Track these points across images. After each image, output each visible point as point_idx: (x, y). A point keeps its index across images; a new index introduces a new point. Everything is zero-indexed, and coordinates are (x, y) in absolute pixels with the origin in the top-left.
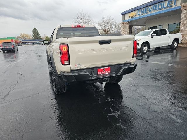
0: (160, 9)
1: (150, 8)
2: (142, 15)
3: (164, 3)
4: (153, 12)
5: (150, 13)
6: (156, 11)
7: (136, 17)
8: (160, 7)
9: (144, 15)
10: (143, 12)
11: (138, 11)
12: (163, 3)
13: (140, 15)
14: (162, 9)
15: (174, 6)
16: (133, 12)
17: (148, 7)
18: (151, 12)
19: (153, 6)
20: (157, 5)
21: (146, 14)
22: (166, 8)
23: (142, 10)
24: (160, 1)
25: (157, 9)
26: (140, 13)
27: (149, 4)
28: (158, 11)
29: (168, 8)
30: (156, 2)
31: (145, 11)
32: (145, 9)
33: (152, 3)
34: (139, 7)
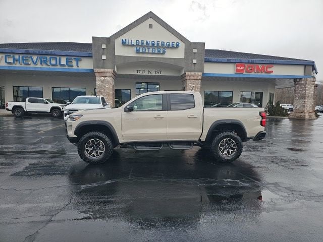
0: (53, 65)
1: (35, 58)
2: (14, 65)
3: (60, 59)
4: (39, 66)
5: (32, 65)
6: (45, 66)
8: (53, 62)
9: (18, 66)
10: (18, 60)
11: (4, 56)
12: (58, 58)
13: (10, 63)
14: (57, 65)
15: (75, 67)
17: (29, 56)
18: (36, 65)
19: (39, 56)
20: (48, 57)
21: (23, 65)
22: (63, 65)
23: (17, 57)
24: (53, 53)
25: (49, 63)
26: (11, 60)
27: (31, 50)
28: (51, 67)
29: (67, 67)
30: (46, 52)
31: (23, 60)
32: (21, 56)
33: (37, 51)
34: (8, 50)
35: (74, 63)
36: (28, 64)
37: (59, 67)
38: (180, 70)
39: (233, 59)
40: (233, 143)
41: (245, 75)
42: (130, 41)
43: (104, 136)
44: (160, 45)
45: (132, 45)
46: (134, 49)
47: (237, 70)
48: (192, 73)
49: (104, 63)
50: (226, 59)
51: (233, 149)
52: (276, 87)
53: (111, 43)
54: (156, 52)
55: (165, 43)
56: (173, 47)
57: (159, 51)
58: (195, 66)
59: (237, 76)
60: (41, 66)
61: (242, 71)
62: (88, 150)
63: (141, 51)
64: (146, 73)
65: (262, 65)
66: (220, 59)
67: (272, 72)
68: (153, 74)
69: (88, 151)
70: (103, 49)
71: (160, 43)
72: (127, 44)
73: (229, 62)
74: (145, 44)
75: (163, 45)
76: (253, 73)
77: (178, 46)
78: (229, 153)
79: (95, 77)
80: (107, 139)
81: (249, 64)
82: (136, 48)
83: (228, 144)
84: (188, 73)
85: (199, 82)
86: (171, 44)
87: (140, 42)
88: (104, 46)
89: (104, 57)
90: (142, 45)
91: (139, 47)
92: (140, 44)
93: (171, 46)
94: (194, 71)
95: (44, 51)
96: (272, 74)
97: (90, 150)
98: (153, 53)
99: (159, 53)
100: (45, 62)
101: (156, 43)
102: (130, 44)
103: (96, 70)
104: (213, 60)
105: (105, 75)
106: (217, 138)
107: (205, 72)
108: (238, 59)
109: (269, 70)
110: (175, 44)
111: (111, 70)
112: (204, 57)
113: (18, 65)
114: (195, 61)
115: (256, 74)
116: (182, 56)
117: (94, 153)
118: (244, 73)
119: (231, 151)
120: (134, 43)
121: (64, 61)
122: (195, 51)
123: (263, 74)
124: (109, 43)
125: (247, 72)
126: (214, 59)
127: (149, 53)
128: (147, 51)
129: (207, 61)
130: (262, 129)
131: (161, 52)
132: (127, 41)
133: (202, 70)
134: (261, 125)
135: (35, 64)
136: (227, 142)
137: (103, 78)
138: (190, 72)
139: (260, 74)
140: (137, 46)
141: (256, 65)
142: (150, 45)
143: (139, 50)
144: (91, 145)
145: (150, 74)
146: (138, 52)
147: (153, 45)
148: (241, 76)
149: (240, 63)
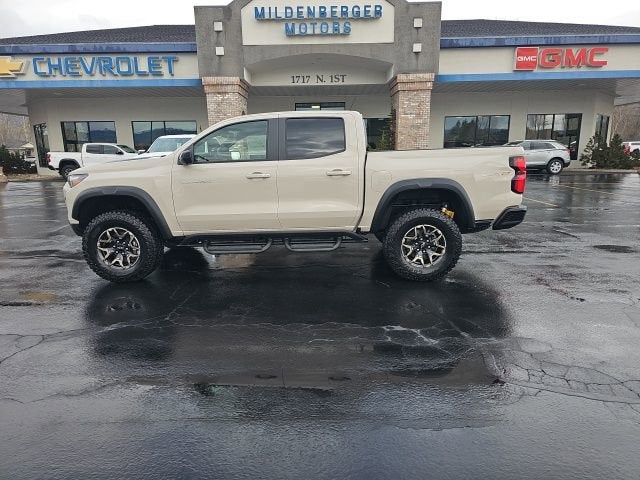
0: (125, 74)
1: (88, 60)
2: (52, 79)
3: (135, 59)
4: (98, 77)
6: (109, 77)
7: (20, 79)
8: (124, 68)
9: (59, 80)
10: (58, 68)
11: (30, 59)
12: (132, 57)
13: (43, 75)
14: (132, 75)
15: (167, 76)
16: (8, 59)
17: (77, 57)
18: (92, 75)
19: (97, 57)
20: (114, 58)
21: (69, 78)
22: (143, 74)
23: (54, 61)
24: (122, 49)
25: (115, 71)
26: (44, 69)
27: (80, 46)
28: (120, 78)
29: (151, 78)
30: (107, 48)
31: (67, 67)
32: (63, 58)
33: (90, 46)
34: (36, 47)
35: (164, 68)
36: (77, 75)
37: (135, 77)
38: (384, 69)
39: (508, 39)
40: (438, 235)
41: (539, 74)
42: (273, 11)
43: (136, 222)
44: (339, 15)
45: (278, 20)
46: (282, 27)
47: (519, 64)
48: (411, 77)
49: (220, 63)
50: (492, 38)
51: (439, 250)
52: (617, 101)
53: (233, 18)
54: (330, 31)
55: (350, 10)
56: (367, 18)
57: (336, 29)
58: (417, 59)
59: (519, 77)
60: (103, 78)
61: (533, 64)
62: (106, 253)
63: (297, 32)
64: (313, 82)
65: (580, 48)
66: (478, 39)
67: (605, 63)
68: (328, 82)
69: (104, 253)
70: (219, 32)
71: (339, 10)
72: (267, 16)
73: (499, 46)
74: (305, 15)
75: (344, 13)
76: (557, 70)
77: (378, 13)
78: (427, 261)
79: (204, 95)
80: (142, 227)
81: (549, 48)
82: (287, 25)
83: (425, 239)
84: (402, 77)
85: (426, 97)
86: (362, 9)
87: (295, 11)
88: (219, 26)
89: (220, 51)
90: (300, 19)
91: (292, 22)
92: (295, 16)
93: (362, 15)
94: (416, 71)
95: (104, 45)
96: (604, 68)
97: (109, 251)
98: (323, 35)
99: (336, 34)
100: (109, 69)
101: (328, 10)
102: (273, 17)
103: (207, 80)
104: (461, 43)
105: (223, 89)
106: (398, 225)
107: (441, 73)
108: (522, 38)
109: (597, 59)
110: (372, 9)
111: (236, 80)
112: (438, 38)
113: (59, 78)
114: (417, 48)
115: (566, 70)
116: (389, 37)
117: (119, 259)
118: (536, 70)
119: (431, 254)
120: (281, 14)
121: (143, 64)
122: (418, 23)
123: (583, 69)
124: (229, 19)
125: (542, 67)
126: (463, 40)
127: (313, 35)
128: (310, 31)
129: (447, 46)
130: (516, 200)
131: (341, 31)
132: (267, 11)
133: (434, 68)
134: (513, 189)
135: (90, 73)
136: (423, 235)
137: (220, 97)
138: (406, 73)
139: (574, 70)
140: (287, 19)
141: (565, 49)
142: (317, 15)
143: (293, 30)
144: (109, 241)
145: (320, 84)
146: (290, 34)
147: (323, 14)
148: (528, 77)
149: (526, 48)
